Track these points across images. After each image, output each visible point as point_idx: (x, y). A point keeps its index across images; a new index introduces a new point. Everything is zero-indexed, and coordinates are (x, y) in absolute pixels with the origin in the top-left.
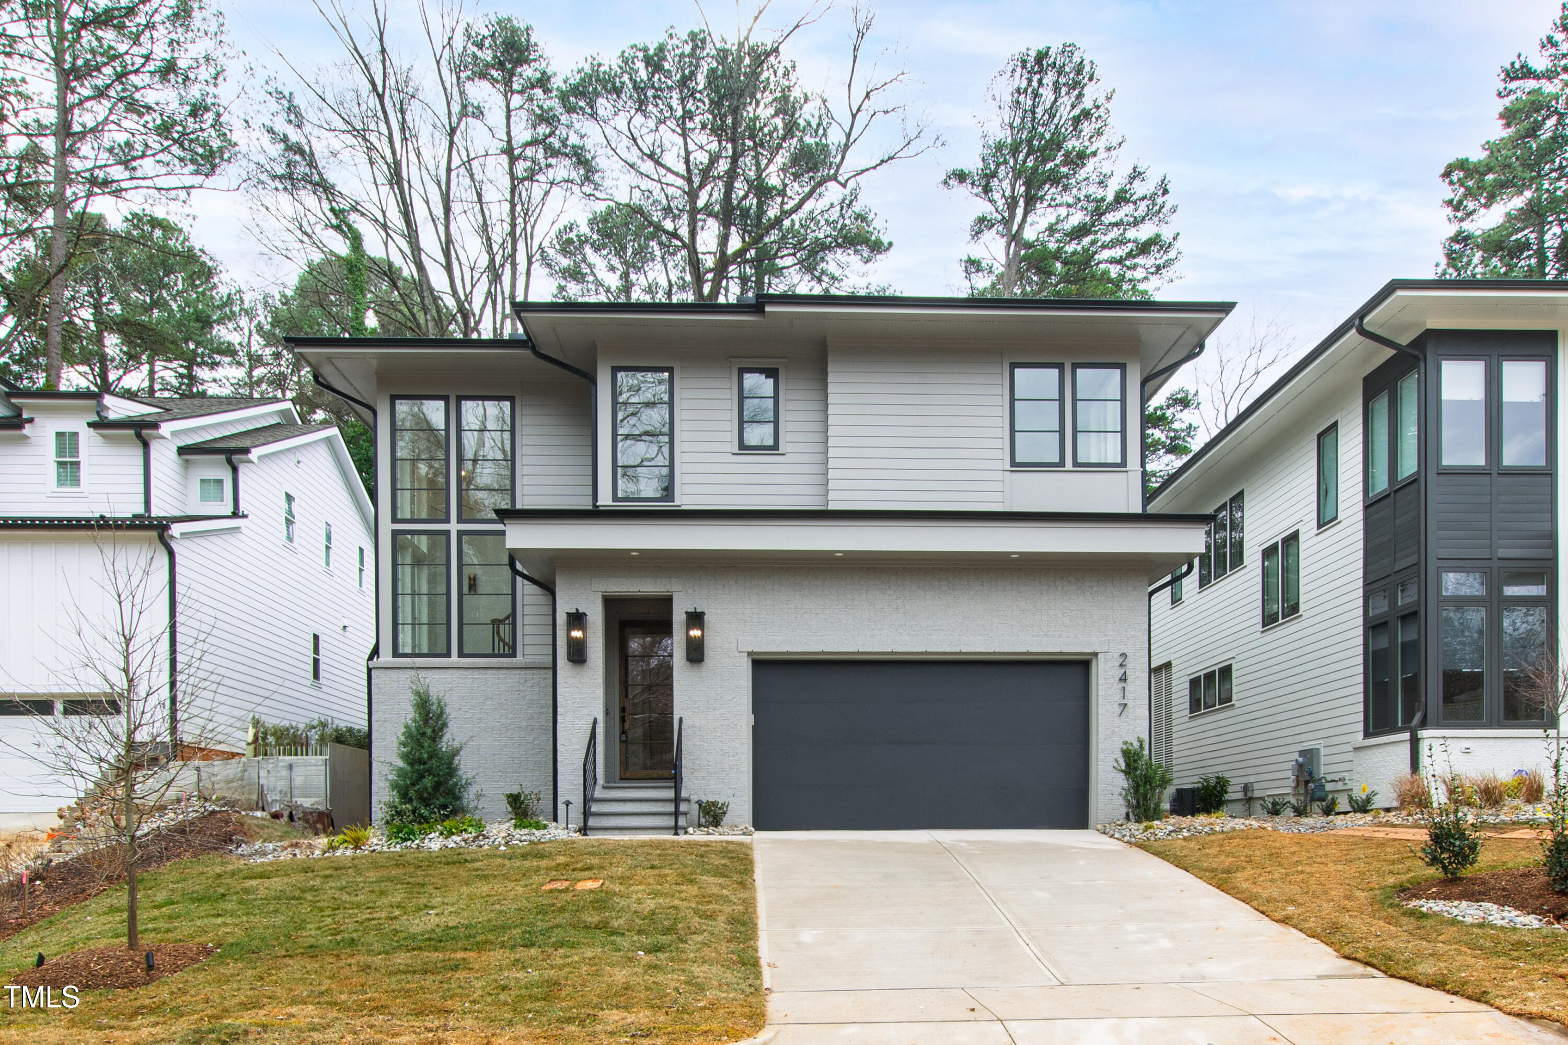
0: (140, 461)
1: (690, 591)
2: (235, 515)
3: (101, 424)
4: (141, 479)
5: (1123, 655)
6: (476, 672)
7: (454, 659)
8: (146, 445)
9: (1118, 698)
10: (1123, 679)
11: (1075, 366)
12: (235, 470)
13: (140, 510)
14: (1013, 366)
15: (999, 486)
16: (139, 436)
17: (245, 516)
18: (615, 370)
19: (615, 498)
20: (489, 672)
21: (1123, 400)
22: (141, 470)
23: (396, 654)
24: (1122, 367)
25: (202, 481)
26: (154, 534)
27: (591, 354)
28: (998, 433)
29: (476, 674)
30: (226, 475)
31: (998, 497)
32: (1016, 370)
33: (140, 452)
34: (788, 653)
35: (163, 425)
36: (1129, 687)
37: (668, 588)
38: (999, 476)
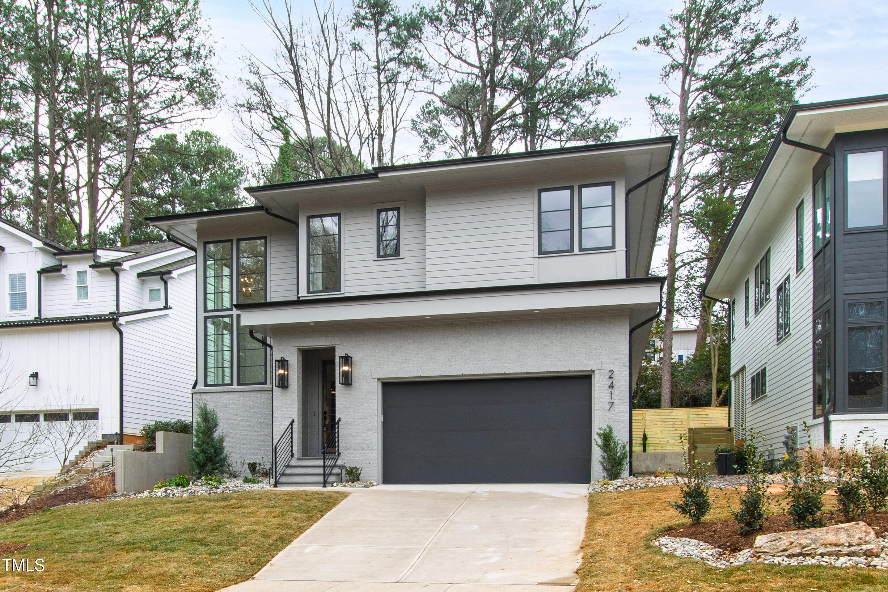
0: (115, 284)
1: (345, 344)
2: (166, 308)
3: (96, 266)
4: (115, 293)
5: (611, 371)
6: (245, 393)
7: (235, 386)
8: (117, 275)
9: (608, 399)
10: (611, 387)
11: (581, 187)
12: (166, 283)
13: (114, 309)
14: (540, 191)
15: (530, 268)
16: (113, 270)
17: (171, 308)
18: (309, 218)
19: (308, 292)
20: (252, 393)
21: (613, 206)
22: (115, 288)
23: (206, 385)
24: (613, 184)
25: (150, 290)
26: (111, 323)
27: (296, 210)
28: (530, 234)
29: (246, 395)
30: (161, 286)
31: (531, 274)
32: (542, 194)
33: (114, 278)
34: (400, 378)
35: (124, 264)
36: (615, 392)
37: (333, 343)
38: (531, 261)
